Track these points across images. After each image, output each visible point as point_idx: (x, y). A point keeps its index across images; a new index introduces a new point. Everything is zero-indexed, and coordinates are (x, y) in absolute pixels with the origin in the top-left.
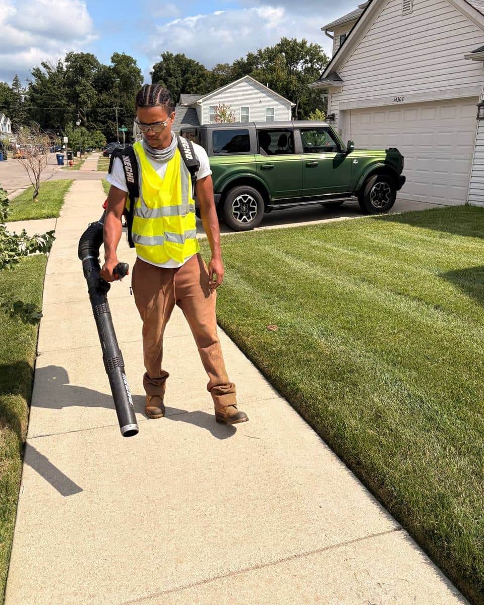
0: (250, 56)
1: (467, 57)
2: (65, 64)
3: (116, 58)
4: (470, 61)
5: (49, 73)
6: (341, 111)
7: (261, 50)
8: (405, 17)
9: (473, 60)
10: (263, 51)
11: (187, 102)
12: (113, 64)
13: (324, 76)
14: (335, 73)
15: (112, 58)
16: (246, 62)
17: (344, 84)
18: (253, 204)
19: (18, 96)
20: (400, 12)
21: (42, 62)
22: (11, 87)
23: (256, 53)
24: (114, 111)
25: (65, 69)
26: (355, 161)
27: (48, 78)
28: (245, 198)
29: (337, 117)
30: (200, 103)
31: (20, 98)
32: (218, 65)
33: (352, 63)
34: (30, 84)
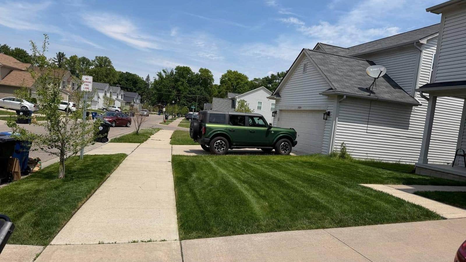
0: (272, 75)
1: (320, 94)
2: (175, 71)
3: (201, 70)
4: (322, 95)
5: (166, 75)
6: (279, 110)
7: (279, 72)
8: (304, 74)
9: (323, 95)
10: (280, 74)
11: (230, 97)
12: (199, 73)
13: (274, 94)
14: (278, 93)
15: (200, 70)
16: (270, 78)
17: (282, 98)
18: (224, 145)
19: (147, 85)
20: (302, 72)
21: (163, 69)
22: (145, 80)
23: (276, 74)
24: (196, 97)
25: (174, 73)
26: (273, 132)
27: (164, 77)
28: (221, 142)
29: (277, 112)
30: (236, 98)
31: (148, 86)
32: (255, 79)
33: (285, 90)
34: (155, 80)
